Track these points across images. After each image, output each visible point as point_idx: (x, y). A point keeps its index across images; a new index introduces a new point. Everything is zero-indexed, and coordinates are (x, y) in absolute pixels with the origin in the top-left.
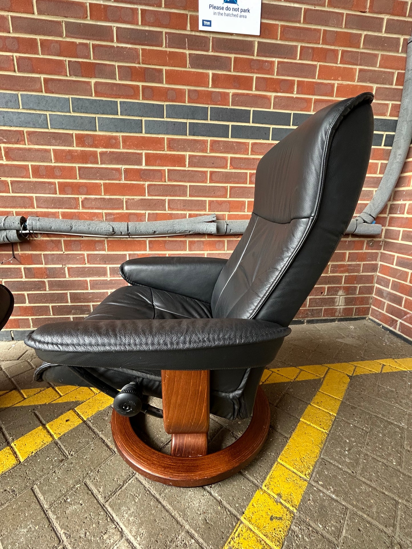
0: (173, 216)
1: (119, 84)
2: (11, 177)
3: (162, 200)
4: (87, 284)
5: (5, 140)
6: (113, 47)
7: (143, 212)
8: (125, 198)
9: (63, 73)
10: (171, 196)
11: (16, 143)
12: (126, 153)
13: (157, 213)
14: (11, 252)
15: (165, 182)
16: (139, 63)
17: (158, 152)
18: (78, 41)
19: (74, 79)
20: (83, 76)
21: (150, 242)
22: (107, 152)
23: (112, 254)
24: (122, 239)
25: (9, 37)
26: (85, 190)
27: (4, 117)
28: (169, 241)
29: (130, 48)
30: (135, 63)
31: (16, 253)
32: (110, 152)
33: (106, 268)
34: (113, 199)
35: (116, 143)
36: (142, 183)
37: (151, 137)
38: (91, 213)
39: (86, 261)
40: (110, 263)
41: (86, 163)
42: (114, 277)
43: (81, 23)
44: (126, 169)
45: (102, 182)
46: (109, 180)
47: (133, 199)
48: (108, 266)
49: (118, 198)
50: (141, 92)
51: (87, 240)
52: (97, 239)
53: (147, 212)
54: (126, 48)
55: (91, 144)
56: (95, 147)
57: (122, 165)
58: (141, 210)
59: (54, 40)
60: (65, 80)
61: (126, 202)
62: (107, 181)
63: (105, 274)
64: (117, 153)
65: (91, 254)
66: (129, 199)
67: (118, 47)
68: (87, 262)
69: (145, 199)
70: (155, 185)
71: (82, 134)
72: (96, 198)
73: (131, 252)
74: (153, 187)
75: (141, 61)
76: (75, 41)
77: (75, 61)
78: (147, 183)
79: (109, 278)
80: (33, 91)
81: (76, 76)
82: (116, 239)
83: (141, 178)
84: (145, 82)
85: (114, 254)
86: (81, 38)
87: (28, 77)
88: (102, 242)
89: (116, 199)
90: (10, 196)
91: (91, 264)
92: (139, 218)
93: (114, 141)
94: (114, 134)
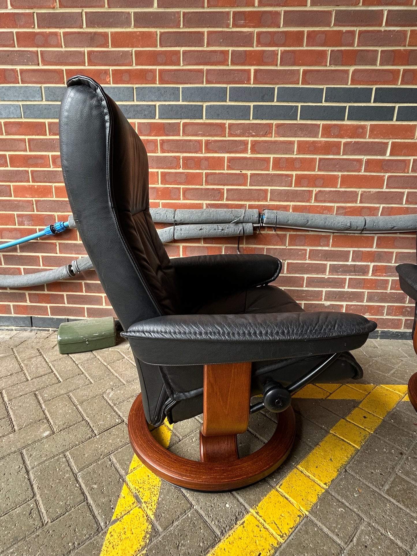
0: (409, 211)
1: (379, 70)
2: (252, 170)
3: (400, 192)
4: (303, 281)
5: (254, 134)
6: (381, 31)
7: (378, 205)
8: (360, 191)
9: (323, 64)
10: (411, 188)
11: (264, 136)
12: (372, 142)
13: (392, 207)
14: (237, 246)
15: (408, 173)
16: (405, 46)
17: (406, 141)
18: (344, 29)
19: (333, 68)
20: (342, 65)
21: (379, 238)
22: (352, 141)
23: (335, 251)
24: (348, 234)
25: (278, 32)
26: (322, 182)
27: (257, 111)
28: (400, 237)
29: (398, 30)
30: (400, 46)
31: (241, 246)
32: (355, 142)
33: (326, 265)
34: (348, 191)
35: (362, 132)
36: (382, 174)
37: (402, 125)
38: (323, 206)
39: (307, 256)
40: (332, 260)
41: (328, 154)
42: (333, 275)
43: (351, 10)
44: (368, 159)
45: (340, 174)
46: (348, 171)
47: (370, 192)
48: (329, 263)
49: (354, 191)
50: (401, 77)
51: (313, 235)
52: (323, 234)
53: (382, 206)
54: (394, 31)
55: (336, 134)
56: (340, 138)
57: (365, 155)
58: (375, 203)
59: (321, 31)
60: (323, 70)
61: (361, 195)
62: (346, 173)
63: (324, 272)
64: (362, 142)
65: (314, 250)
66: (365, 192)
67: (385, 31)
68: (307, 258)
69: (382, 192)
70: (396, 176)
71: (330, 124)
72: (331, 191)
73: (356, 249)
74: (394, 179)
75: (407, 43)
76: (342, 29)
77: (338, 50)
78: (387, 175)
79: (327, 276)
80: (290, 83)
81: (336, 65)
82: (343, 234)
83: (383, 169)
84: (408, 65)
85: (338, 251)
86: (348, 26)
87: (288, 70)
88: (328, 237)
89: (352, 192)
90: (246, 189)
91: (311, 260)
92: (373, 211)
93: (361, 130)
94: (362, 123)
